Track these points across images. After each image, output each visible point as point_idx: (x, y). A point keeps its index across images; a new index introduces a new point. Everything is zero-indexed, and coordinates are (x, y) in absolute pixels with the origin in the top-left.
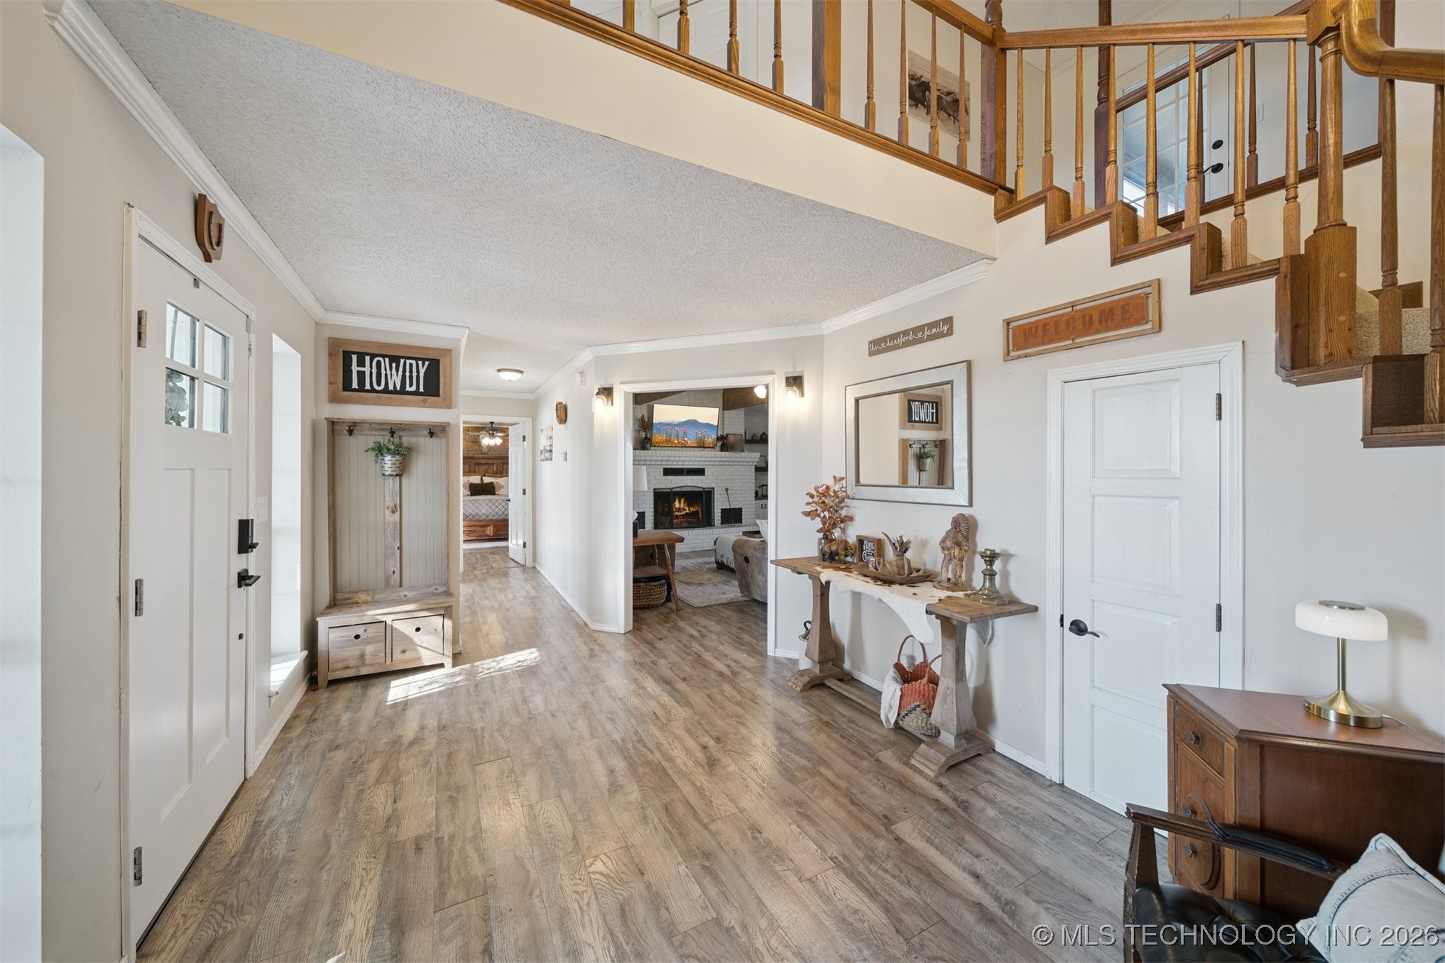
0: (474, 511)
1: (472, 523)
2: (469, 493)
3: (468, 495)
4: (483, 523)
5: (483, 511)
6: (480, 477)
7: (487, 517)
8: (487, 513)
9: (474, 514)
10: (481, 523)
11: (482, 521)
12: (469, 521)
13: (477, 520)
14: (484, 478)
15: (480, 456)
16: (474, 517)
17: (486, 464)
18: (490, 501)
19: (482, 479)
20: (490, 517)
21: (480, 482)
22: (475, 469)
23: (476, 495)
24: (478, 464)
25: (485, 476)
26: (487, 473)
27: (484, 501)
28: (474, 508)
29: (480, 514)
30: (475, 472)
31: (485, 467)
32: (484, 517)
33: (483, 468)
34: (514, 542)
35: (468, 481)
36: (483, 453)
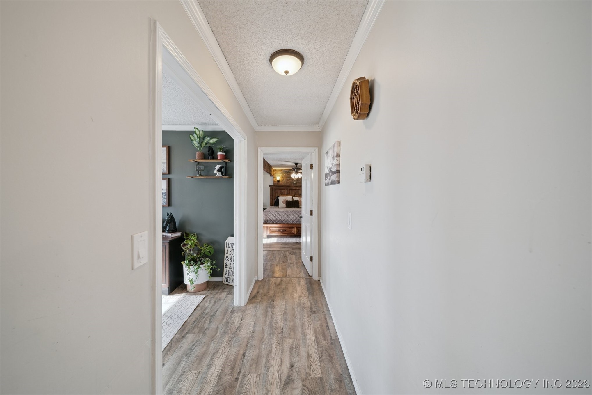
0: (286, 218)
1: (285, 225)
2: (285, 206)
3: (285, 207)
4: (291, 225)
5: (291, 218)
6: (291, 197)
7: (293, 222)
8: (293, 220)
9: (286, 219)
10: (290, 225)
11: (290, 224)
12: (283, 224)
13: (287, 224)
14: (294, 198)
15: (292, 185)
16: (286, 222)
17: (295, 189)
18: (295, 212)
19: (293, 198)
20: (295, 222)
21: (291, 200)
22: (290, 193)
23: (289, 207)
24: (292, 190)
25: (294, 196)
26: (296, 194)
27: (291, 212)
28: (286, 216)
29: (289, 220)
30: (290, 194)
31: (295, 191)
32: (291, 222)
33: (294, 192)
34: (304, 238)
35: (285, 199)
36: (294, 184)
